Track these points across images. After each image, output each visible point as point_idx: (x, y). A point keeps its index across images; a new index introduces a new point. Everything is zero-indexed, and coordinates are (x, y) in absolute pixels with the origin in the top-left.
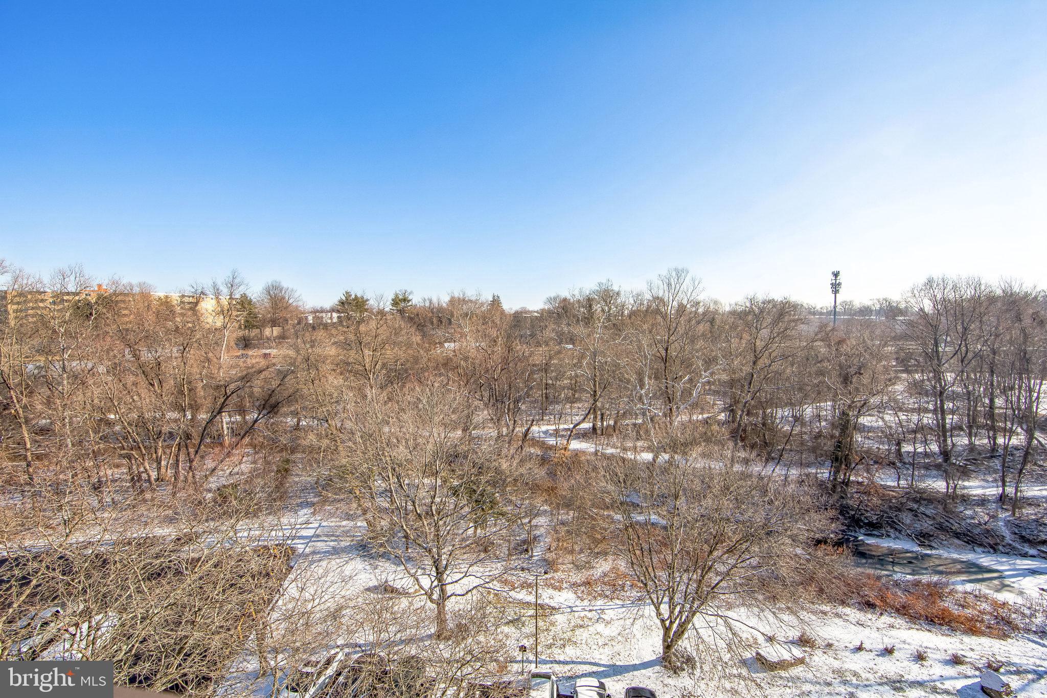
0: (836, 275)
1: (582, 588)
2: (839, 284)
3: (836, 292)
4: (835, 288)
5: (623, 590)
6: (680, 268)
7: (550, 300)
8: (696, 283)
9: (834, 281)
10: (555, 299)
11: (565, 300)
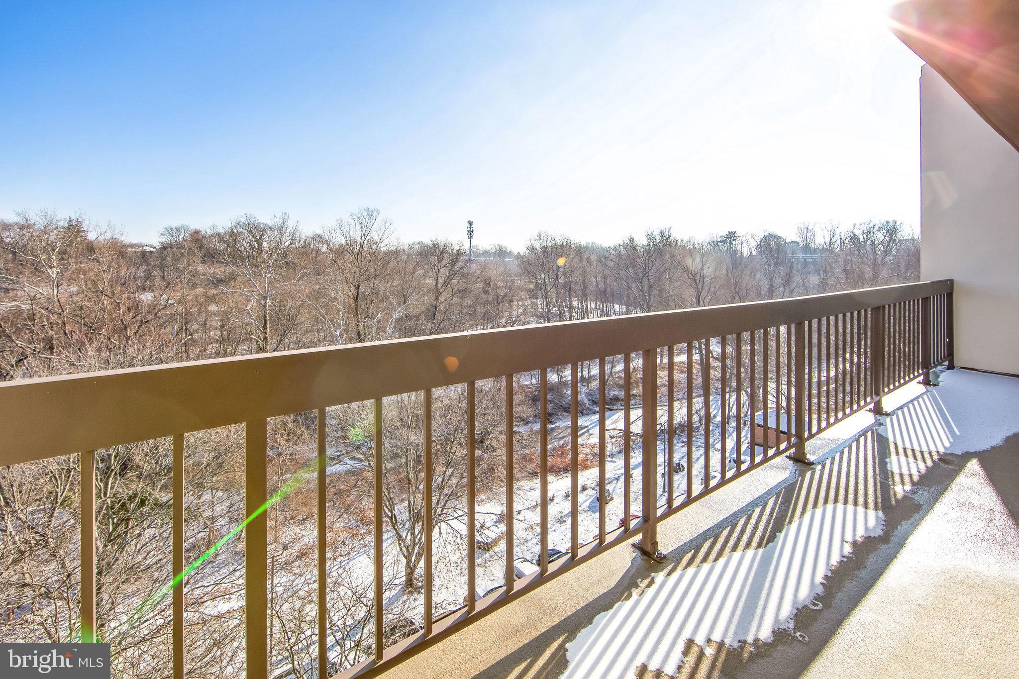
0: (470, 224)
1: (297, 564)
2: (473, 231)
3: (471, 238)
4: (470, 233)
5: (344, 544)
6: (371, 207)
7: (169, 231)
8: (388, 224)
9: (469, 229)
10: (178, 230)
11: (197, 232)
